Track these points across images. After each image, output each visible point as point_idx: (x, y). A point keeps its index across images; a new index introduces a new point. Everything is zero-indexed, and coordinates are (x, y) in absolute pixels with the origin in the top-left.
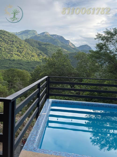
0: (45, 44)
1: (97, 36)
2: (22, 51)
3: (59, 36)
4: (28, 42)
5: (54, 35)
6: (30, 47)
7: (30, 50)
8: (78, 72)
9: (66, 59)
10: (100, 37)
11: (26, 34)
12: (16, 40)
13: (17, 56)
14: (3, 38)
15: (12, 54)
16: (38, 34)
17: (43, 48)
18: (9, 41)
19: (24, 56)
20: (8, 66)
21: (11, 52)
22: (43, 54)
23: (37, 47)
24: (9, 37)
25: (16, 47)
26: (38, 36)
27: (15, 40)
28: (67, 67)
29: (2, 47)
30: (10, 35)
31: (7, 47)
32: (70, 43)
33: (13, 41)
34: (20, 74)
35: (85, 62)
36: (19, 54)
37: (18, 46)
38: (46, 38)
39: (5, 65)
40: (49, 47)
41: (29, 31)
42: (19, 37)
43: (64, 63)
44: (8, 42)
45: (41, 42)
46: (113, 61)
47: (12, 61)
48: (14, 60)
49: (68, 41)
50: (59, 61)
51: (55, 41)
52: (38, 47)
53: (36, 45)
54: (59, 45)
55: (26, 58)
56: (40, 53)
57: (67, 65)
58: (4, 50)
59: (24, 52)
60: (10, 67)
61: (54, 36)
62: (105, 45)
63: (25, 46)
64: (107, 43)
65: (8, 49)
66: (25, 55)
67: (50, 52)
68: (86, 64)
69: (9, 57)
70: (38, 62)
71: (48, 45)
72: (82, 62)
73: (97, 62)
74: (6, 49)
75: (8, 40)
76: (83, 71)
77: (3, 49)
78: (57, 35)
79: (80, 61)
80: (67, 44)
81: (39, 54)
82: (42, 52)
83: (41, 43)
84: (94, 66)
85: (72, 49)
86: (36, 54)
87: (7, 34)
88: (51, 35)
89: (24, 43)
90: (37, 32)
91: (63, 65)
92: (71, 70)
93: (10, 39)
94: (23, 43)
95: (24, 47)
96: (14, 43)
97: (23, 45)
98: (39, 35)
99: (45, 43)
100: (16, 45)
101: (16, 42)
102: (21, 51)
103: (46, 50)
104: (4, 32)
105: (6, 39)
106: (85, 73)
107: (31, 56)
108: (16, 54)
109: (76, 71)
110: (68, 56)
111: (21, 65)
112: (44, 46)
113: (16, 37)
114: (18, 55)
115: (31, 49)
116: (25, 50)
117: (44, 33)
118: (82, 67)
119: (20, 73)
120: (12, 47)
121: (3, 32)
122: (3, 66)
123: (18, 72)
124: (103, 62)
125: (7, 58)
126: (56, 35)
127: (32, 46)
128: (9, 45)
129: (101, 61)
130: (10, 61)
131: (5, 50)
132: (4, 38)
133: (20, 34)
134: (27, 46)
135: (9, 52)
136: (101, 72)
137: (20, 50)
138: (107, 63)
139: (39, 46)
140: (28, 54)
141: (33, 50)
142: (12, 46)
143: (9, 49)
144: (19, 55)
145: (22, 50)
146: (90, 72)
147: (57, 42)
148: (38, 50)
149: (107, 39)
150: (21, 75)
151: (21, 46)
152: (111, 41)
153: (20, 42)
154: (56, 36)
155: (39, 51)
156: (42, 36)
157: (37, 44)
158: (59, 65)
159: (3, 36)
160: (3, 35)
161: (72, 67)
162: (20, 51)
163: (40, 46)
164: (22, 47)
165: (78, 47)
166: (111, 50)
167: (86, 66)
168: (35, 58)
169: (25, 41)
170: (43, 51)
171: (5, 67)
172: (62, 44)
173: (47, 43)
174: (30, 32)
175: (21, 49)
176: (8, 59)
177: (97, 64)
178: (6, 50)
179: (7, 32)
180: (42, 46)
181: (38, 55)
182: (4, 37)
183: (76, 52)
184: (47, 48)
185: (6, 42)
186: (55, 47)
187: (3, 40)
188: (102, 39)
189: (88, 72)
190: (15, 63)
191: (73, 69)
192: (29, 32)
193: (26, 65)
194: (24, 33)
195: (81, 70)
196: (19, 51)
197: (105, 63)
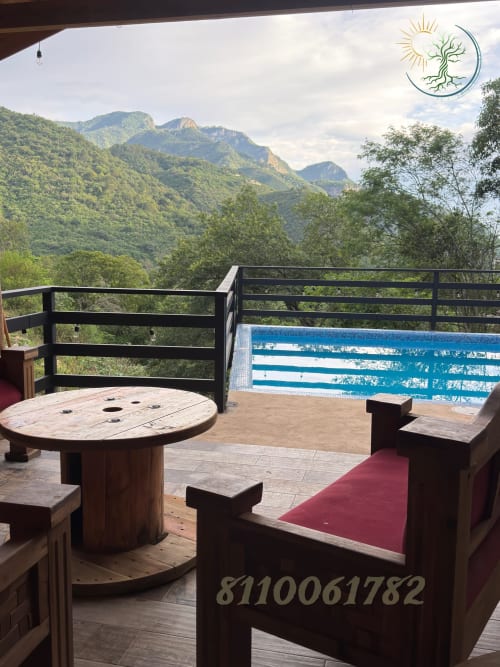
0: (182, 164)
1: (364, 147)
2: (104, 189)
3: (232, 131)
4: (122, 156)
5: (214, 129)
6: (129, 174)
7: (133, 186)
8: (307, 256)
9: (269, 216)
10: (373, 151)
11: (115, 128)
12: (80, 151)
13: (86, 208)
14: (33, 144)
15: (67, 199)
16: (157, 127)
17: (176, 177)
18: (56, 155)
19: (110, 208)
20: (55, 243)
21: (64, 194)
22: (178, 198)
23: (155, 175)
24: (54, 139)
25: (80, 174)
26: (158, 131)
27: (75, 150)
28: (274, 241)
29: (30, 176)
30: (59, 132)
31: (50, 174)
32: (270, 157)
33: (69, 155)
34: (111, 268)
35: (327, 225)
36: (94, 199)
37: (89, 169)
38: (186, 139)
39: (45, 241)
40: (199, 174)
41: (126, 115)
42: (89, 140)
43: (262, 229)
44: (51, 158)
45: (168, 155)
46: (410, 222)
47: (70, 225)
48: (75, 223)
49: (263, 151)
50: (248, 225)
51: (220, 150)
52: (158, 174)
53: (152, 168)
54: (233, 166)
55: (117, 213)
56: (167, 195)
57: (275, 237)
58: (38, 186)
59: (108, 191)
60: (62, 245)
61: (215, 134)
62: (387, 174)
63: (112, 171)
64: (392, 167)
65: (51, 183)
66: (113, 202)
67: (203, 190)
68: (330, 232)
69: (57, 212)
70: (160, 228)
71: (195, 164)
72: (318, 224)
73: (364, 226)
74: (45, 183)
75: (53, 151)
76: (322, 254)
77: (36, 182)
78: (226, 131)
79: (311, 221)
80: (262, 161)
81: (163, 197)
82: (172, 191)
83: (169, 158)
84: (357, 236)
85: (280, 179)
86: (154, 197)
87: (47, 129)
88: (204, 130)
89: (110, 161)
90: (151, 120)
91: (263, 236)
92: (285, 250)
93: (58, 148)
94: (106, 160)
95: (109, 174)
96: (71, 160)
97: (104, 168)
98: (162, 130)
99: (183, 158)
100: (80, 167)
101: (80, 156)
102: (101, 189)
103: (188, 181)
104: (38, 120)
105: (43, 147)
106: (331, 258)
107: (134, 208)
108: (82, 202)
109: (301, 252)
110: (275, 207)
111: (101, 237)
112: (180, 171)
113: (78, 140)
114: (88, 203)
115: (132, 181)
116: (114, 184)
117: (177, 122)
118: (318, 242)
119: (110, 265)
120: (66, 175)
121: (32, 122)
122: (38, 245)
123: (102, 264)
124: (382, 223)
125: (51, 216)
126: (220, 129)
127: (139, 171)
128: (55, 170)
129: (377, 220)
130: (63, 227)
131: (42, 187)
132: (36, 143)
133: (92, 129)
134: (118, 170)
135: (58, 194)
136: (377, 254)
137: (96, 184)
138: (394, 226)
139: (161, 170)
140: (125, 198)
141: (140, 185)
142: (66, 170)
143: (56, 184)
144: (94, 204)
145: (103, 184)
146: (344, 254)
147: (226, 154)
148: (159, 186)
149: (394, 157)
150: (114, 271)
151: (98, 172)
152: (404, 164)
153: (94, 156)
154: (222, 133)
155: (164, 189)
156: (173, 133)
157: (156, 164)
158: (250, 237)
159: (33, 136)
160: (32, 134)
161: (288, 242)
162: (96, 189)
163: (166, 169)
164: (102, 174)
165: (298, 172)
166: (404, 188)
167: (331, 236)
168: (150, 214)
169: (113, 154)
170: (176, 186)
171: (46, 246)
172: (243, 161)
173: (191, 159)
174: (129, 120)
175: (98, 181)
176: (56, 220)
177: (364, 231)
178: (46, 186)
179: (46, 123)
180: (175, 169)
181: (161, 202)
182: (35, 139)
183: (292, 189)
184: (189, 178)
185: (46, 157)
186: (221, 171)
187: (33, 152)
188: (380, 158)
189: (340, 256)
190: (79, 232)
191: (294, 247)
192: (124, 121)
193: (118, 238)
194: (108, 125)
195: (316, 251)
196: (91, 190)
197: (387, 226)
